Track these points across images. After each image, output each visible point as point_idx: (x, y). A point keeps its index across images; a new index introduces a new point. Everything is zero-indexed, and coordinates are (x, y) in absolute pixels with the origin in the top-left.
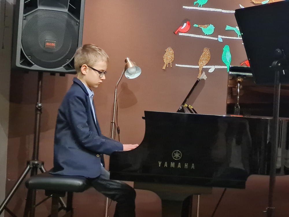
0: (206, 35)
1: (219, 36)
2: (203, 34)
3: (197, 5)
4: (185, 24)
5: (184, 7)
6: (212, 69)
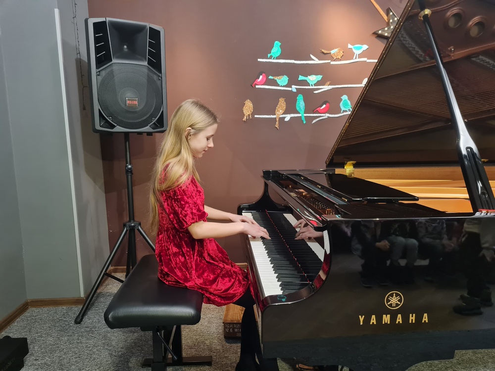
0: (281, 86)
1: (293, 86)
2: (278, 85)
3: (271, 57)
4: (261, 77)
5: (259, 60)
6: (288, 117)
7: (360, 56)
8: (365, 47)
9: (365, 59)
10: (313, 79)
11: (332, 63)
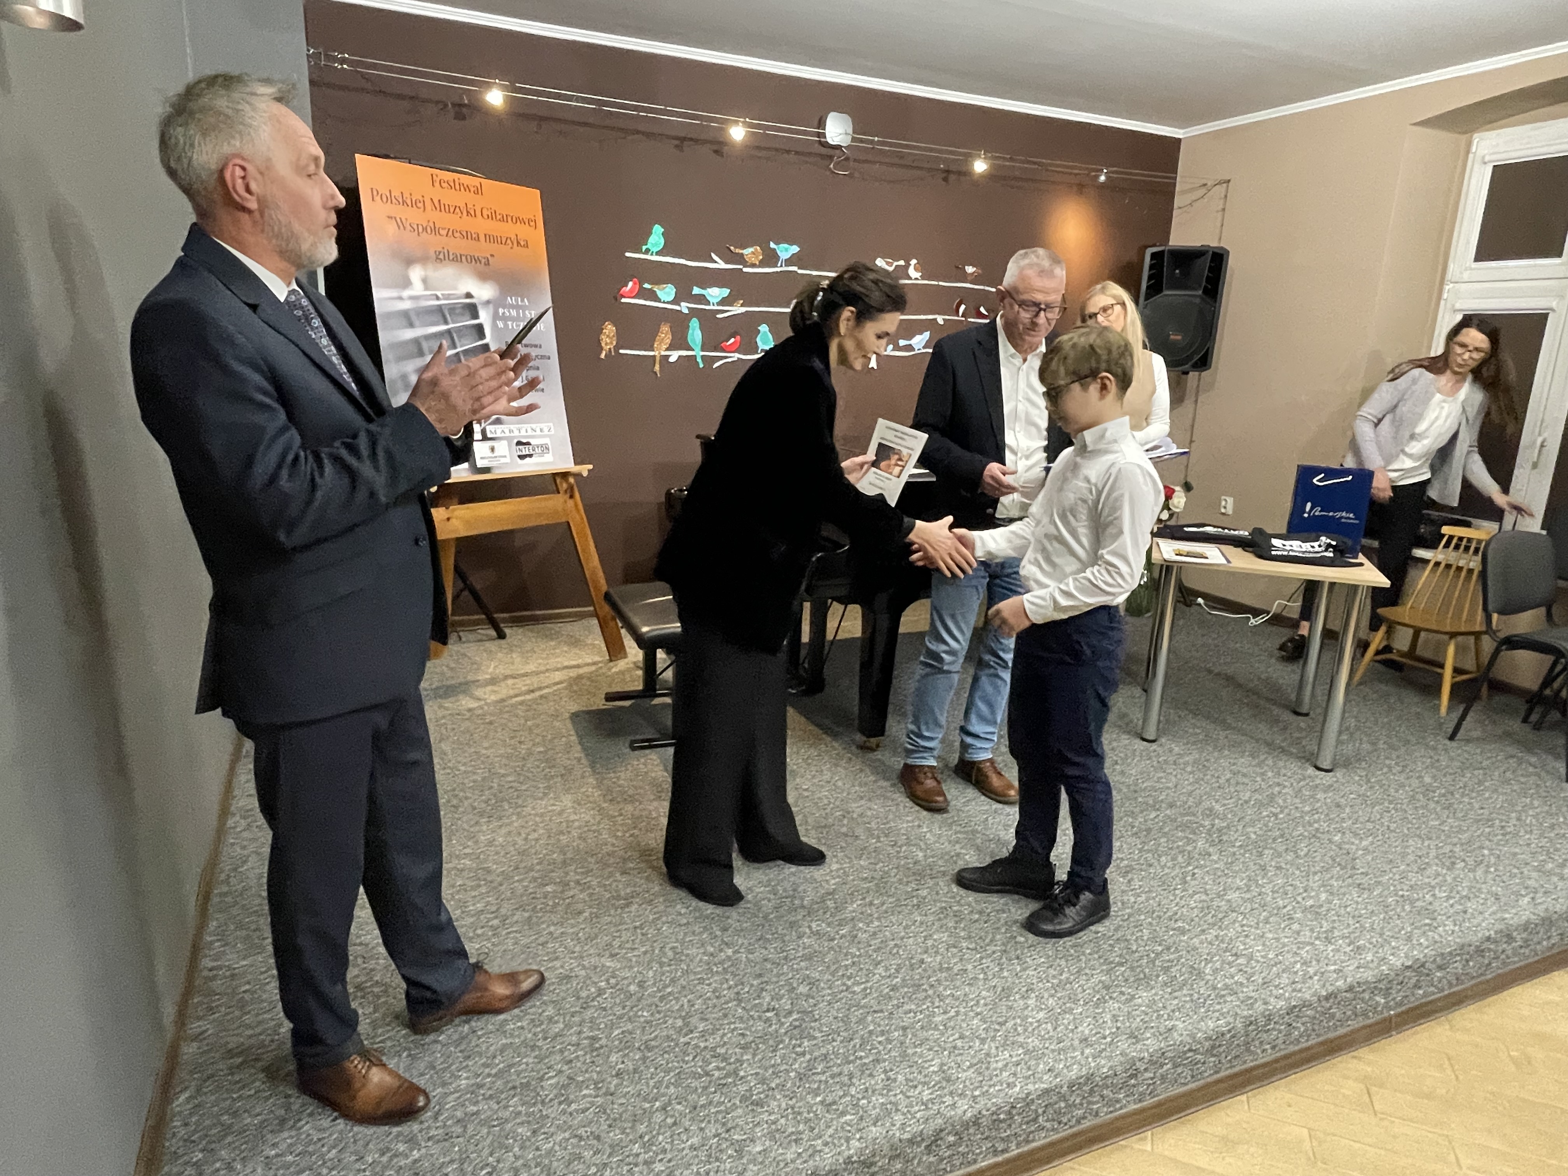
1: (683, 304)
2: (659, 301)
3: (647, 251)
4: (630, 284)
5: (628, 254)
6: (674, 356)
7: (789, 262)
8: (795, 249)
9: (794, 268)
10: (715, 294)
11: (745, 270)
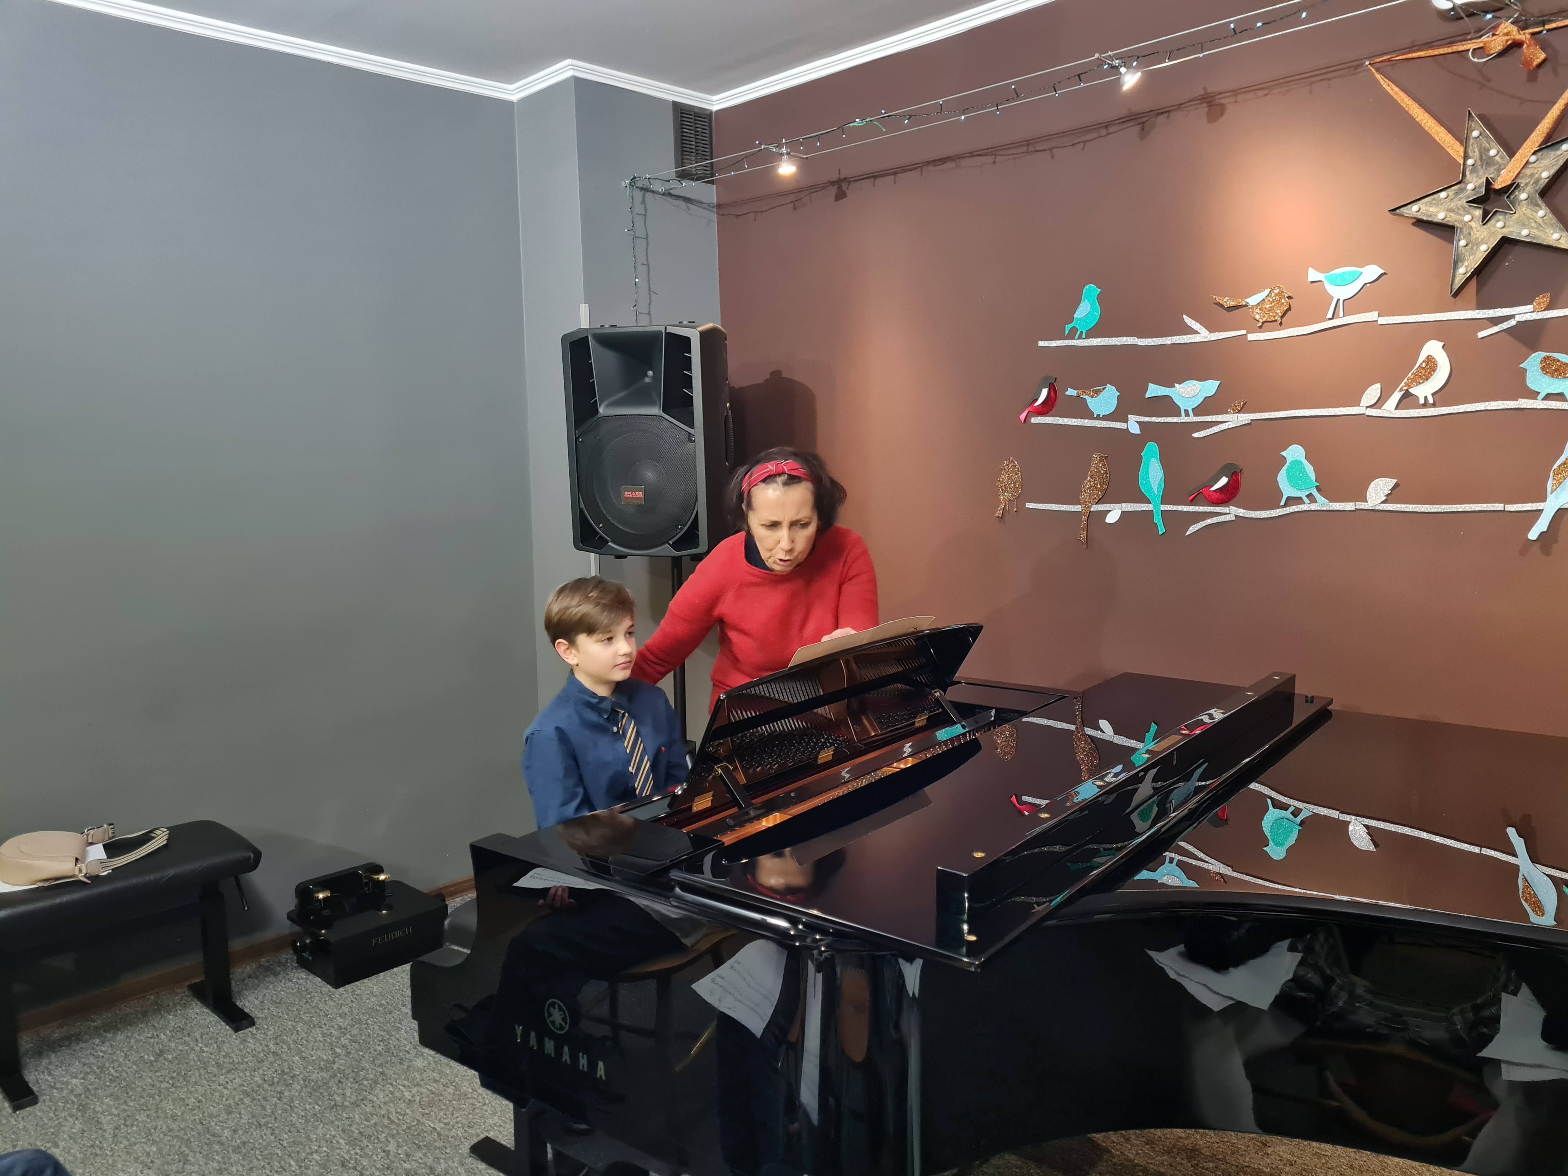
1: (1132, 418)
3: (1071, 336)
4: (1044, 392)
5: (1041, 344)
6: (1114, 513)
9: (1372, 316)
10: (1190, 393)
11: (1251, 337)
